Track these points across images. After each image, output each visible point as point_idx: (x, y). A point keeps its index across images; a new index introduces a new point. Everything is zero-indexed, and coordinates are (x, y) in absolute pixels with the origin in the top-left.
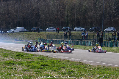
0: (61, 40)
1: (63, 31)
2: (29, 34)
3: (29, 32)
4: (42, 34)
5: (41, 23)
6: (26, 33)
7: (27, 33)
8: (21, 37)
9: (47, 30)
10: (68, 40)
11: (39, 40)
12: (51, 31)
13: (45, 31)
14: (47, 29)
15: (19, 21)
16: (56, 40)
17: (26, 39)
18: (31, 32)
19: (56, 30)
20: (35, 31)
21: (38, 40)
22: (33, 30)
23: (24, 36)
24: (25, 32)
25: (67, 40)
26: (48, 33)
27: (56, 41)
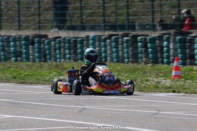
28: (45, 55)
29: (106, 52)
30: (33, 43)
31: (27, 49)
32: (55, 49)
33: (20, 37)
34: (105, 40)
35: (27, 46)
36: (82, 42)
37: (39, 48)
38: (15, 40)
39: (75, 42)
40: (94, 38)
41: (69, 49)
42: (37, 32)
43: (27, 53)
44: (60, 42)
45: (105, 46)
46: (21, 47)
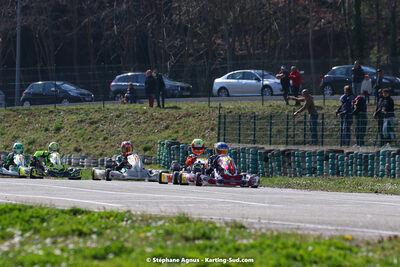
0: (318, 149)
1: (328, 91)
2: (97, 116)
3: (96, 99)
4: (187, 115)
5: (177, 42)
6: (73, 107)
7: (85, 106)
8: (40, 136)
9: (216, 87)
10: (372, 150)
11: (165, 152)
12: (244, 94)
13: (208, 92)
14: (220, 81)
15: (25, 30)
16: (282, 148)
17: (77, 150)
18: (109, 105)
19: (278, 89)
20: (134, 97)
21: (161, 152)
22: (120, 91)
23: (58, 130)
24: (65, 106)
25: (363, 150)
26: (228, 105)
27: (287, 154)
28: (338, 172)
29: (394, 169)
30: (327, 159)
31: (321, 165)
32: (348, 165)
33: (315, 152)
34: (394, 155)
35: (321, 161)
36: (372, 157)
37: (333, 165)
38: (310, 155)
39: (366, 157)
40: (384, 153)
41: (361, 165)
42: (339, 148)
43: (321, 170)
44: (352, 158)
45: (394, 162)
46: (315, 162)
